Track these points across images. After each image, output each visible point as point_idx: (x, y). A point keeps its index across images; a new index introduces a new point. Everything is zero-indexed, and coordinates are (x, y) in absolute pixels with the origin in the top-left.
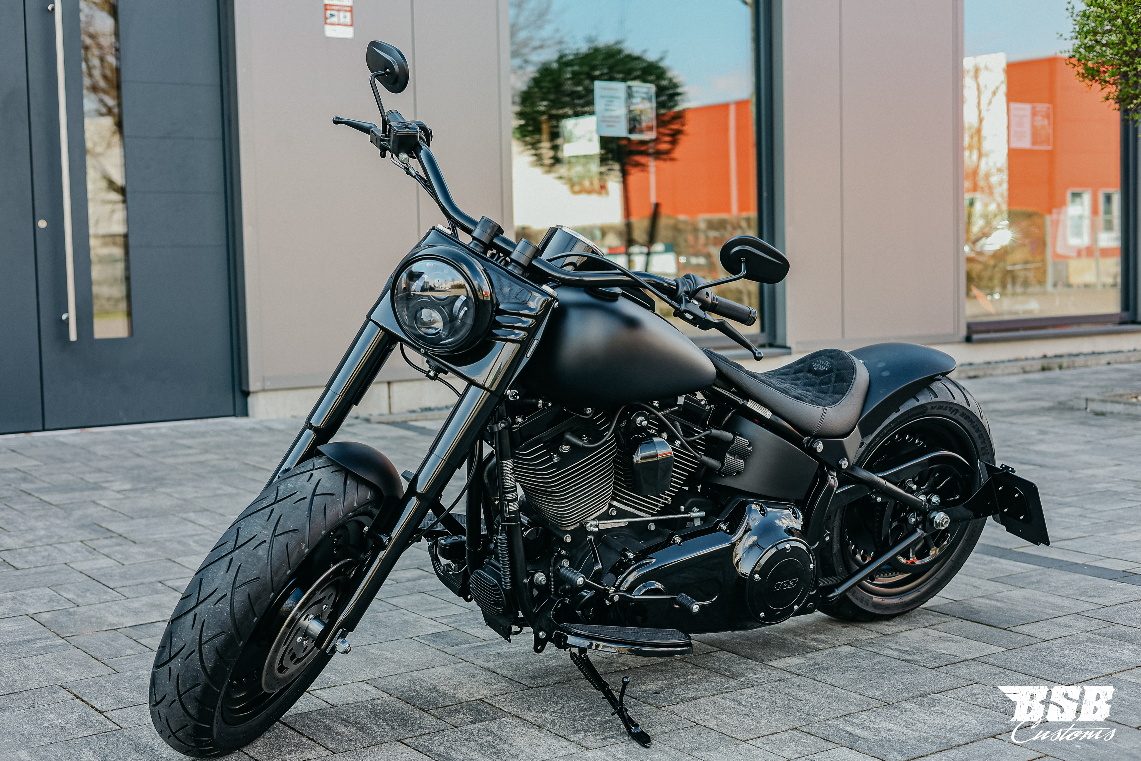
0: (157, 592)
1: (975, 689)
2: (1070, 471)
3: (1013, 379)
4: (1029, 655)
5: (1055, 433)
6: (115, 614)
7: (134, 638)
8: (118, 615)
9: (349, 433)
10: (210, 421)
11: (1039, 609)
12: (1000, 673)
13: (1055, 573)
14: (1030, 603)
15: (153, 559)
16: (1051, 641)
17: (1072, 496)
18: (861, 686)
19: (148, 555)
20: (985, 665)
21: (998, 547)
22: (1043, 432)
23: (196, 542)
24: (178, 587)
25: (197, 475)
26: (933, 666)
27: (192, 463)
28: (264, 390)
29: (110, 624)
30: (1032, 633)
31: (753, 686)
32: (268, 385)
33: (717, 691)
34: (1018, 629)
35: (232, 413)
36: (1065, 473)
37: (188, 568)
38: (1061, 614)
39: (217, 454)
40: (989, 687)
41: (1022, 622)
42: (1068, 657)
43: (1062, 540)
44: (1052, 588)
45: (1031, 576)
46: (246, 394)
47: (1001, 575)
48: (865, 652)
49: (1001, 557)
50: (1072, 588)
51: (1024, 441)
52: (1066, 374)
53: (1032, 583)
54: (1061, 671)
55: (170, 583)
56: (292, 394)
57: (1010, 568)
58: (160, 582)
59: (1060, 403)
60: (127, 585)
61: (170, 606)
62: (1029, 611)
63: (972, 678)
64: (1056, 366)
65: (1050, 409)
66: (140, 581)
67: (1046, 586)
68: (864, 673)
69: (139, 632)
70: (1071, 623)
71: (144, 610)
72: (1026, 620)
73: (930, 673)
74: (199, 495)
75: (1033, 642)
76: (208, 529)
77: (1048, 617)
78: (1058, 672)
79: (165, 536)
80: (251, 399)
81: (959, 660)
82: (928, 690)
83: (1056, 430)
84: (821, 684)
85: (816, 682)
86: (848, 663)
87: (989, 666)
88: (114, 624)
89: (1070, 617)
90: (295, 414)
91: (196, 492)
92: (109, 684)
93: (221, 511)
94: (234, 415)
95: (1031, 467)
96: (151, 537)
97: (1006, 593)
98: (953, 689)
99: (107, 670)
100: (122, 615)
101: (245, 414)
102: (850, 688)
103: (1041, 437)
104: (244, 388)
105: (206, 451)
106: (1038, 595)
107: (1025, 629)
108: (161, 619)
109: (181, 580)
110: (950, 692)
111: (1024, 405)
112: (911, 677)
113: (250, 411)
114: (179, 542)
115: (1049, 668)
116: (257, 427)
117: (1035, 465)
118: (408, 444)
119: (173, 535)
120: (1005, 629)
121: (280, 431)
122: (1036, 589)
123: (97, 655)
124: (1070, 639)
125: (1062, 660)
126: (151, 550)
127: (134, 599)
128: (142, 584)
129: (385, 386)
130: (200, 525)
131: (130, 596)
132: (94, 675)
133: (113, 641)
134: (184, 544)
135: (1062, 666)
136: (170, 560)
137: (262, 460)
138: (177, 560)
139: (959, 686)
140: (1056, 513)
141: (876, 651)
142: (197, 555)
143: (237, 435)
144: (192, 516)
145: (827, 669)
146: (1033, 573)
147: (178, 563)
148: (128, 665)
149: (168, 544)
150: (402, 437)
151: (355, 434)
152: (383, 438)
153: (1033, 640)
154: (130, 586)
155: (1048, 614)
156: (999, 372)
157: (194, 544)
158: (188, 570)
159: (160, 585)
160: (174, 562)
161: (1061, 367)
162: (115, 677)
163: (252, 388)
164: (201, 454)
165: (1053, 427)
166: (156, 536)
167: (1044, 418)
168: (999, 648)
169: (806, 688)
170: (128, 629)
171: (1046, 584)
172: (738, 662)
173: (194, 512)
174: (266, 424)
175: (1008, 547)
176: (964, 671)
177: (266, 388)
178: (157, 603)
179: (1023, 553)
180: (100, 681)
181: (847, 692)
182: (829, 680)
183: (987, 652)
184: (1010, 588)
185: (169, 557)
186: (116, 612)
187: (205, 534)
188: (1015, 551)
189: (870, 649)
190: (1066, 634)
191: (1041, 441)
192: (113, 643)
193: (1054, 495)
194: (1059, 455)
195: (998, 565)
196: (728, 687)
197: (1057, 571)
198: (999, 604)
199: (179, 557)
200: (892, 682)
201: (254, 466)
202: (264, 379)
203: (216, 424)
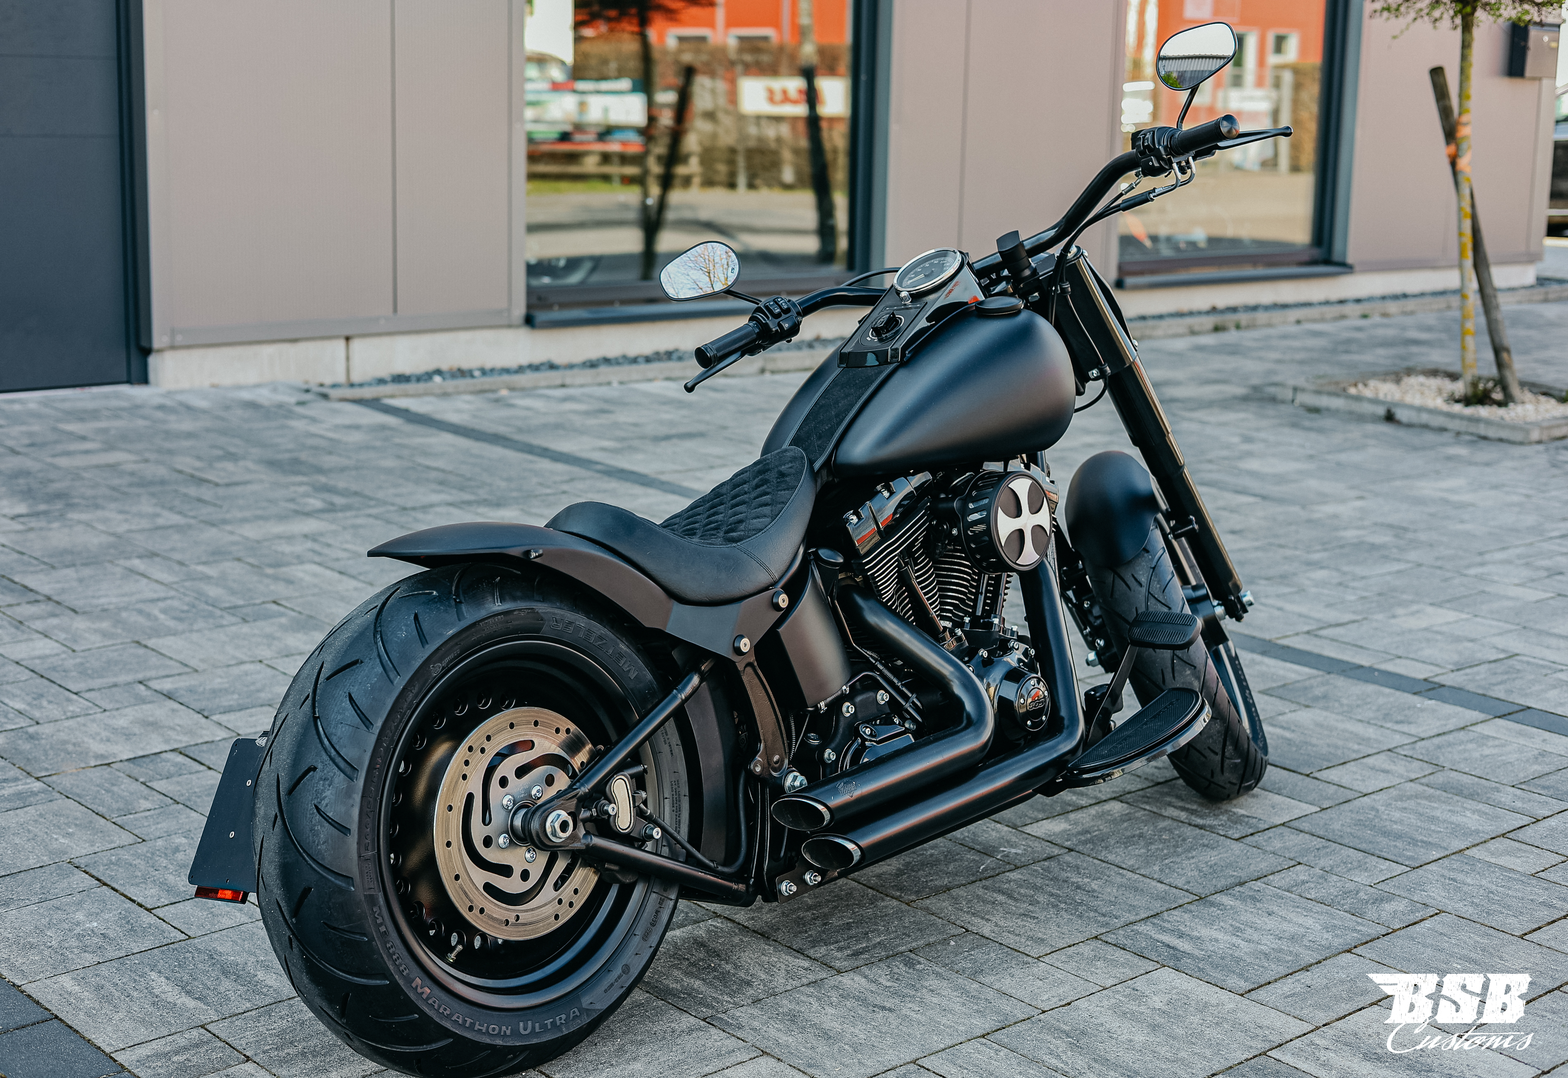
0: (143, 701)
1: (1301, 873)
2: (1304, 507)
3: (1180, 344)
4: (1352, 819)
5: (1264, 441)
6: (98, 738)
7: (142, 780)
8: (102, 740)
9: (305, 417)
10: (95, 390)
11: (1340, 743)
12: (1324, 847)
13: (1340, 682)
14: (1326, 732)
15: (114, 642)
16: (1373, 796)
17: (1318, 551)
18: (1156, 868)
19: (105, 634)
20: (1302, 835)
21: (1254, 638)
22: (1248, 439)
23: (164, 611)
24: (169, 692)
25: (114, 489)
26: (1237, 836)
27: (98, 467)
28: (173, 347)
29: (97, 756)
30: (1344, 782)
31: (1017, 868)
32: (179, 339)
33: (973, 875)
34: (1324, 775)
35: (125, 379)
36: (1295, 509)
37: (171, 658)
38: (1370, 751)
39: (130, 451)
40: (1317, 871)
41: (1326, 764)
42: (1401, 822)
43: (1331, 626)
44: (1345, 708)
45: (1312, 687)
46: (146, 352)
47: (1274, 685)
48: (1142, 812)
49: (1264, 653)
50: (1370, 709)
51: (1225, 453)
52: (1246, 338)
53: (1316, 699)
54: (1399, 844)
55: (155, 685)
56: (211, 352)
57: (1281, 672)
58: (140, 682)
59: (1255, 388)
60: (96, 687)
61: (171, 724)
62: (1329, 746)
63: (1292, 856)
64: (1231, 325)
65: (1245, 399)
66: (112, 680)
67: (1337, 705)
68: (1153, 847)
69: (143, 770)
70: (1386, 766)
71: (136, 730)
72: (1329, 761)
73: (1236, 847)
74: (133, 527)
75: (1349, 798)
76: (172, 588)
77: (1354, 756)
78: (1395, 846)
79: (114, 600)
80: (152, 360)
81: (1267, 827)
82: (1243, 875)
83: (1262, 435)
84: (1104, 865)
85: (1096, 861)
86: (1126, 829)
87: (1307, 836)
88: (102, 756)
89: (1382, 757)
90: (216, 381)
91: (126, 521)
92: (139, 861)
93: (177, 556)
94: (129, 382)
95: (1251, 499)
96: (95, 602)
97: (1290, 716)
98: (1273, 873)
99: (126, 838)
100: (108, 740)
101: (143, 379)
102: (1142, 872)
103: (1246, 447)
104: (144, 343)
105: (110, 447)
106: (1331, 718)
107: (1333, 775)
108: (168, 748)
109: (170, 679)
110: (1271, 877)
111: (1209, 391)
112: (1215, 853)
113: (152, 376)
114: (140, 612)
115: (1383, 841)
116: (168, 402)
117: (1255, 495)
118: (397, 440)
119: (126, 599)
120: (1308, 775)
121: (204, 411)
122: (1326, 709)
123: (101, 810)
124: (1394, 792)
125: (1395, 826)
126: (105, 625)
127: (115, 713)
128: (115, 685)
129: (342, 343)
130: (157, 581)
131: (108, 707)
132: (113, 846)
133: (113, 785)
134: (148, 616)
135: (1398, 836)
136: (138, 642)
137: (198, 464)
138: (151, 643)
139: (1279, 868)
140: (1309, 579)
141: (1155, 810)
142: (174, 634)
143: (144, 418)
144: (136, 563)
145: (1103, 840)
146: (1313, 682)
147: (153, 650)
148: (154, 827)
149: (124, 615)
150: (383, 427)
151: (313, 420)
152: (357, 427)
153: (1350, 795)
154: (99, 689)
155: (1354, 751)
156: (1160, 332)
157: (162, 617)
158: (172, 663)
159: (142, 687)
160: (146, 647)
161: (1238, 327)
162: (142, 849)
163: (156, 343)
164: (105, 450)
165: (1258, 430)
166: (102, 601)
167: (1242, 415)
168: (1310, 806)
169: (1087, 871)
170: (126, 763)
171: (1336, 701)
172: (985, 828)
173: (140, 557)
174: (180, 397)
175: (1267, 636)
176: (1277, 844)
177: (177, 344)
178: (151, 719)
179: (1288, 647)
180: (125, 855)
181: (1142, 878)
182: (1111, 857)
183: (1297, 813)
184: (1293, 707)
185: (137, 639)
186: (98, 734)
187: (172, 598)
188: (1276, 645)
189: (1148, 807)
190: (1386, 785)
191: (1249, 454)
192: (115, 789)
193: (1296, 548)
194: (1280, 479)
195: (1264, 668)
196: (985, 870)
197: (1342, 678)
198: (1287, 734)
199: (150, 638)
200: (1192, 861)
201: (192, 476)
202: (173, 333)
203: (106, 396)
